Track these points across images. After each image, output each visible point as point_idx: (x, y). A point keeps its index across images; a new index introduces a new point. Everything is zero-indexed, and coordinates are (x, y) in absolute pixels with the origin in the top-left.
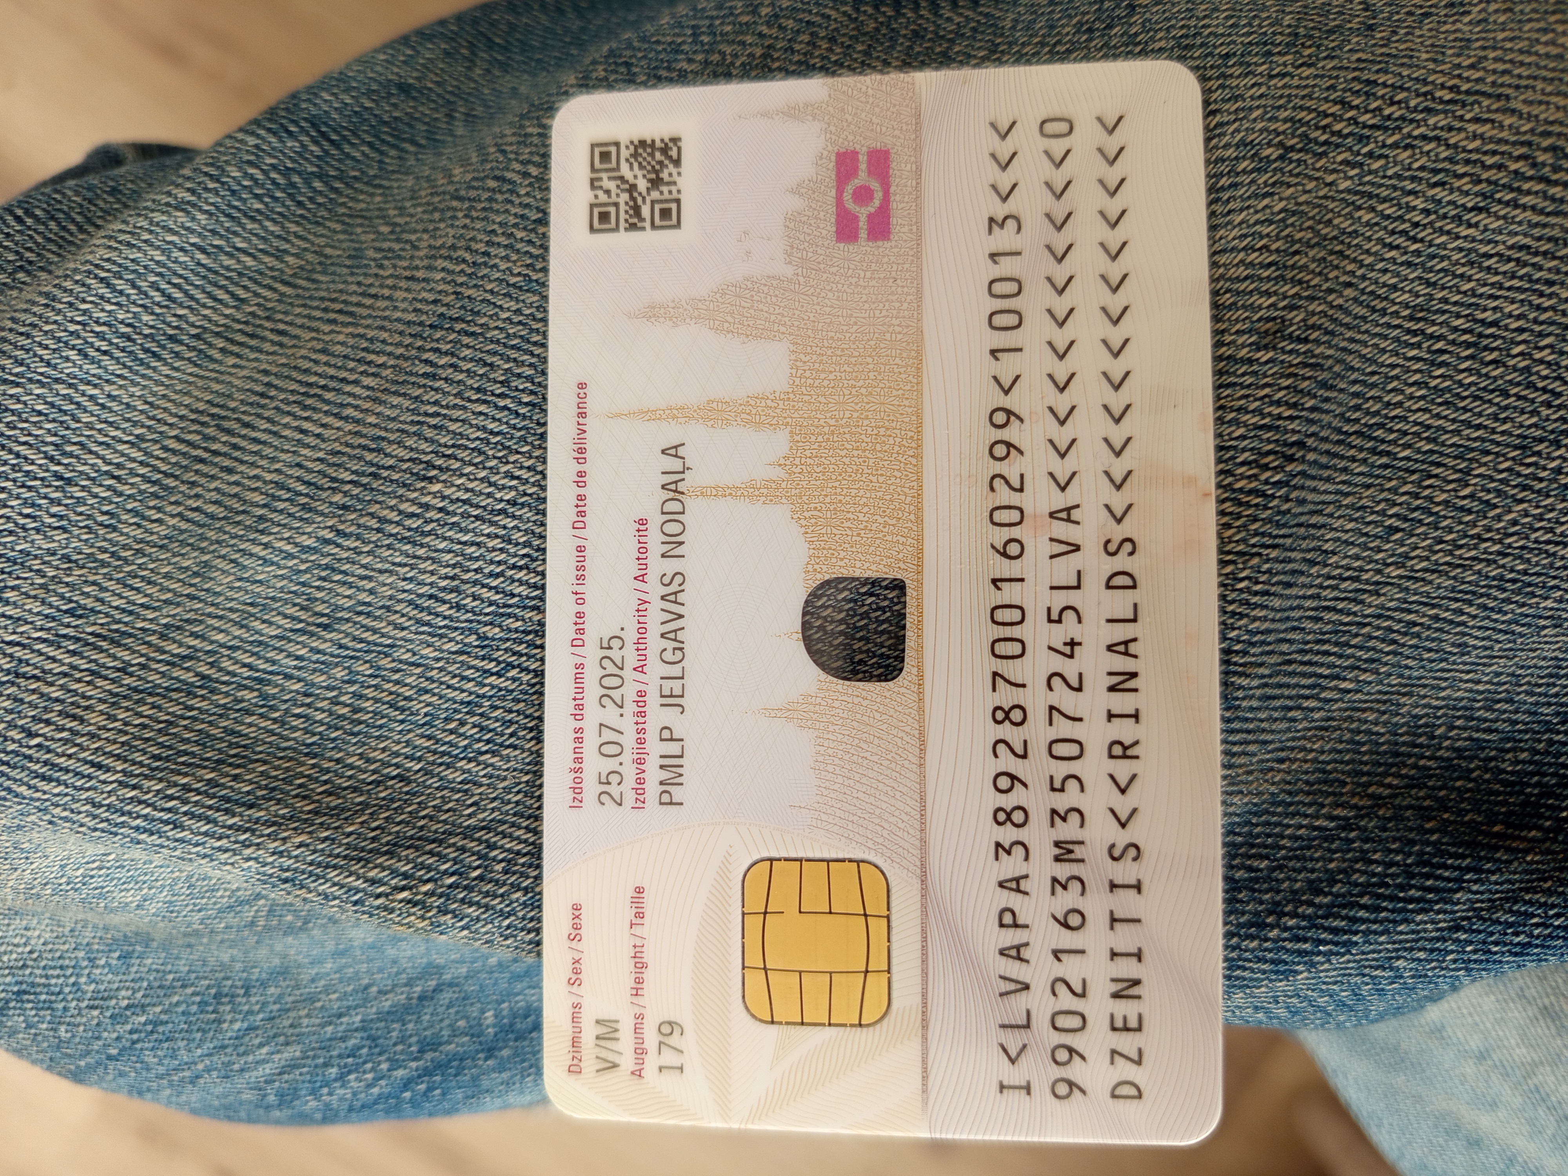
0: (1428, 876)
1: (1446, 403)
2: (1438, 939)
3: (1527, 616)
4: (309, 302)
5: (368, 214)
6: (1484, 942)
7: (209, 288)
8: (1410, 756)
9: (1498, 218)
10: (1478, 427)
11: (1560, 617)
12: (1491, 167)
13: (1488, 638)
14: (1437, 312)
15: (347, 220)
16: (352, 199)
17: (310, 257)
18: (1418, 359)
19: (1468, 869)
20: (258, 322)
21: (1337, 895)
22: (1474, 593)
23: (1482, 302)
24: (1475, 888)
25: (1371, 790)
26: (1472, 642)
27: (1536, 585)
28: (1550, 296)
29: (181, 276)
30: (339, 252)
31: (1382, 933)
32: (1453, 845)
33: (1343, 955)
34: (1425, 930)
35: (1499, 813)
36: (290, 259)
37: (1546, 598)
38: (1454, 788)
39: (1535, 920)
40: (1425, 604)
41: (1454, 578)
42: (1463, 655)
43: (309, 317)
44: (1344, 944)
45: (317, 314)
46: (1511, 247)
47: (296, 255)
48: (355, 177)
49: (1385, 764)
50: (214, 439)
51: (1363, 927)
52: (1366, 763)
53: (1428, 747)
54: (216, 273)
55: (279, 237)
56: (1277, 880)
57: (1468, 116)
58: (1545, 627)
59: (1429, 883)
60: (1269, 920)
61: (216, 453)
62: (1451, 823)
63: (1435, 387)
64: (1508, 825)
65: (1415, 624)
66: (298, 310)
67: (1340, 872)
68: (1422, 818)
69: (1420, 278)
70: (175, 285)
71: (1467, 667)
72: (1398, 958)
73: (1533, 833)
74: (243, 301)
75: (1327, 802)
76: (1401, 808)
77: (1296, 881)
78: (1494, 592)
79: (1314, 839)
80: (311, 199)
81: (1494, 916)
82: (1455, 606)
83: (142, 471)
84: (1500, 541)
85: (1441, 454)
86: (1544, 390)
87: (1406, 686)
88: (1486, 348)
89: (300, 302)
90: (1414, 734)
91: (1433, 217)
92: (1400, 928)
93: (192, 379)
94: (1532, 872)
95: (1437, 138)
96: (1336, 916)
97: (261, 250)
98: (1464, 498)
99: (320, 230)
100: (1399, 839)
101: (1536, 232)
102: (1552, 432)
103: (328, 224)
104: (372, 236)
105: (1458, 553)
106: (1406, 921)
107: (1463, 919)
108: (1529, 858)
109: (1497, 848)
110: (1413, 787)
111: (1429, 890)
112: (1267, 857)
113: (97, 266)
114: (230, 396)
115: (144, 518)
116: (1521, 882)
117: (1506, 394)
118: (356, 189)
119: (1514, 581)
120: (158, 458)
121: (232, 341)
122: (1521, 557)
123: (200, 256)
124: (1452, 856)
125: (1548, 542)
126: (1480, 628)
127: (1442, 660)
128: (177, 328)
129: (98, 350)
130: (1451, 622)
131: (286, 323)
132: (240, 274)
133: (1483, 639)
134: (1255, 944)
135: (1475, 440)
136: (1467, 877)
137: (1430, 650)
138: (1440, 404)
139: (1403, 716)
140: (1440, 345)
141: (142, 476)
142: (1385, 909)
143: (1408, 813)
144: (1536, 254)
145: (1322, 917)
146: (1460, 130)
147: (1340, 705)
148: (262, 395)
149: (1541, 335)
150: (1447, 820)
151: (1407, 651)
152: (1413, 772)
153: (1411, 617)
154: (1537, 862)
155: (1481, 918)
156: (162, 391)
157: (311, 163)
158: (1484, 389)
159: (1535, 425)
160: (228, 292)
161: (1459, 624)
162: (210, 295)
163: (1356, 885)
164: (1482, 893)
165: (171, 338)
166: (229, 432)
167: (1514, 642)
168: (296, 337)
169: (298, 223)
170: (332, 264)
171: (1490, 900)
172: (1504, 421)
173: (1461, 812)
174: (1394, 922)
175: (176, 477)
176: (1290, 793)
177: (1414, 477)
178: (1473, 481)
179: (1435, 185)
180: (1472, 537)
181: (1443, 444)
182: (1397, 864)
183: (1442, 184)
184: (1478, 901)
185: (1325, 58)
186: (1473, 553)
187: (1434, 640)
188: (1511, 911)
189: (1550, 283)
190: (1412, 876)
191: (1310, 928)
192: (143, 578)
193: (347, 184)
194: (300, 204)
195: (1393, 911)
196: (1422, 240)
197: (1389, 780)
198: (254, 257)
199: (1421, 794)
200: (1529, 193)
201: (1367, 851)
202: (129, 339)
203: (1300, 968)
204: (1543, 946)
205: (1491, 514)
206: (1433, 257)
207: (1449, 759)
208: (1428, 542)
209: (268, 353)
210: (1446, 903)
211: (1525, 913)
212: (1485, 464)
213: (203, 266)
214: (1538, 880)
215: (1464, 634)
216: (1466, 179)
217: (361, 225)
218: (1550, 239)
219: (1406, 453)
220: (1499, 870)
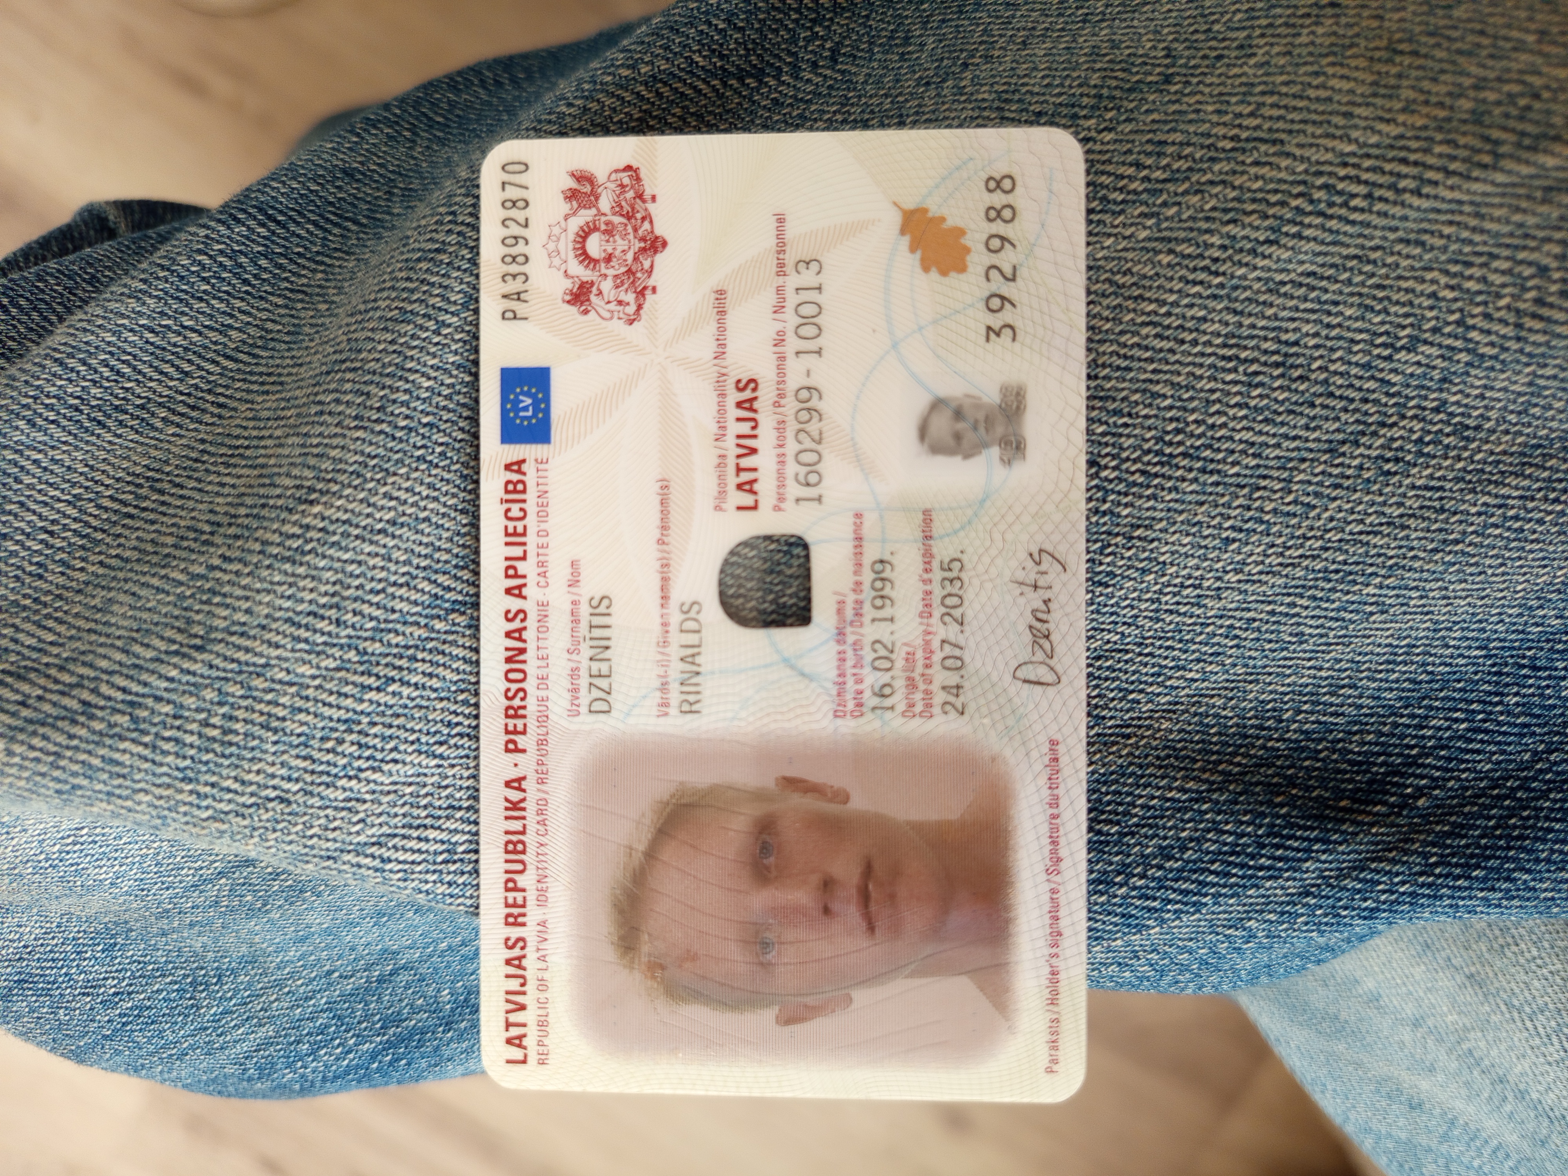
0: (1277, 847)
1: (1266, 421)
2: (1288, 903)
3: (1353, 603)
4: (249, 377)
5: (309, 290)
6: (1333, 907)
7: (156, 363)
8: (1258, 738)
9: (1287, 249)
10: (1295, 438)
11: (1384, 604)
12: (1274, 204)
13: (1322, 626)
14: (1247, 338)
15: (289, 295)
16: (294, 274)
17: (252, 331)
18: (1236, 383)
19: (1317, 840)
20: (201, 395)
21: (1188, 862)
22: (1303, 587)
23: (1284, 325)
24: (1323, 857)
25: (1220, 768)
26: (1308, 631)
27: (1356, 573)
28: (1338, 314)
29: (129, 354)
30: (280, 327)
31: (1232, 896)
32: (1302, 818)
33: (1193, 914)
34: (1275, 895)
35: (1345, 790)
36: (234, 334)
37: (1368, 585)
38: (1301, 768)
39: (1380, 887)
40: (1263, 602)
41: (1287, 576)
42: (1301, 643)
43: (248, 391)
44: (1194, 904)
45: (255, 387)
46: (1302, 274)
47: (239, 330)
48: (298, 254)
49: (1234, 745)
50: (146, 498)
51: (1212, 890)
52: (1216, 744)
53: (1276, 730)
54: (164, 349)
55: (224, 313)
56: (1128, 845)
57: (1249, 161)
58: (1372, 614)
59: (1279, 852)
60: (1118, 879)
61: (145, 509)
62: (1300, 798)
63: (1255, 407)
64: (1354, 801)
65: (1254, 620)
66: (238, 385)
67: (1191, 840)
68: (1271, 793)
69: (1227, 308)
70: (124, 362)
71: (1307, 655)
72: (1250, 919)
73: (1378, 808)
74: (187, 374)
75: (1179, 775)
76: (1251, 784)
77: (1148, 847)
78: (1321, 584)
79: (1168, 809)
80: (255, 276)
81: (1342, 884)
82: (1288, 600)
83: (74, 526)
84: (1322, 537)
85: (1266, 467)
86: (1341, 397)
87: (1251, 674)
88: (1292, 366)
89: (241, 377)
90: (1262, 718)
91: (1230, 251)
92: (1250, 893)
93: (132, 445)
94: (1377, 844)
95: (1223, 182)
96: (1186, 880)
97: (206, 327)
98: (1289, 504)
99: (264, 305)
100: (1251, 812)
101: (1320, 260)
102: (1352, 433)
103: (271, 298)
104: (311, 313)
105: (1287, 553)
106: (1257, 887)
107: (1313, 886)
108: (1374, 830)
109: (1343, 821)
110: (1262, 766)
111: (1280, 859)
112: (1118, 823)
113: (55, 350)
114: (167, 462)
115: (69, 567)
116: (1368, 852)
117: (1312, 405)
118: (298, 264)
119: (1337, 571)
120: (91, 515)
121: (174, 412)
122: (1340, 549)
123: (149, 336)
124: (1300, 828)
125: (1361, 533)
126: (1313, 617)
127: (1283, 650)
128: (123, 399)
129: (46, 419)
130: (1287, 615)
131: (226, 396)
132: (186, 349)
133: (1317, 627)
134: (1103, 898)
135: (1293, 450)
136: (1315, 848)
137: (1270, 641)
138: (1261, 422)
139: (1251, 701)
140: (1254, 367)
141: (75, 531)
142: (1235, 875)
143: (1258, 789)
144: (1322, 278)
145: (1172, 880)
146: (1243, 173)
147: (1187, 691)
148: (196, 460)
149: (1332, 350)
150: (1295, 795)
151: (1248, 644)
152: (1261, 752)
153: (1251, 614)
154: (1382, 834)
155: (1330, 885)
156: (102, 455)
157: (259, 244)
158: (1296, 403)
159: (1338, 430)
160: (173, 366)
161: (1294, 616)
162: (156, 369)
163: (1208, 853)
164: (1331, 862)
165: (116, 408)
166: (162, 492)
167: (1347, 628)
168: (235, 409)
169: (242, 299)
170: (272, 339)
171: (1338, 869)
172: (1315, 429)
173: (1308, 789)
174: (1244, 886)
175: (104, 531)
176: (1141, 766)
177: (1246, 491)
178: (1295, 488)
179: (1229, 222)
180: (1298, 537)
181: (1267, 458)
182: (1248, 835)
183: (1234, 221)
184: (1326, 870)
185: (1125, 121)
186: (1300, 552)
187: (1272, 632)
188: (1357, 879)
189: (1336, 303)
190: (1263, 846)
191: (1159, 889)
192: (56, 619)
193: (291, 260)
194: (246, 282)
195: (1242, 877)
196: (1224, 274)
197: (1238, 759)
198: (200, 334)
199: (1270, 772)
200: (1310, 226)
201: (1220, 822)
202: (77, 409)
203: (1151, 923)
204: (1391, 911)
205: (1312, 515)
206: (1235, 288)
207: (1296, 741)
208: (1262, 548)
209: (207, 424)
210: (1295, 871)
211: (1371, 881)
212: (1304, 471)
213: (152, 344)
214: (1384, 850)
215: (1299, 624)
216: (1255, 216)
217: (302, 301)
218: (1332, 266)
219: (1236, 469)
220: (1345, 841)
